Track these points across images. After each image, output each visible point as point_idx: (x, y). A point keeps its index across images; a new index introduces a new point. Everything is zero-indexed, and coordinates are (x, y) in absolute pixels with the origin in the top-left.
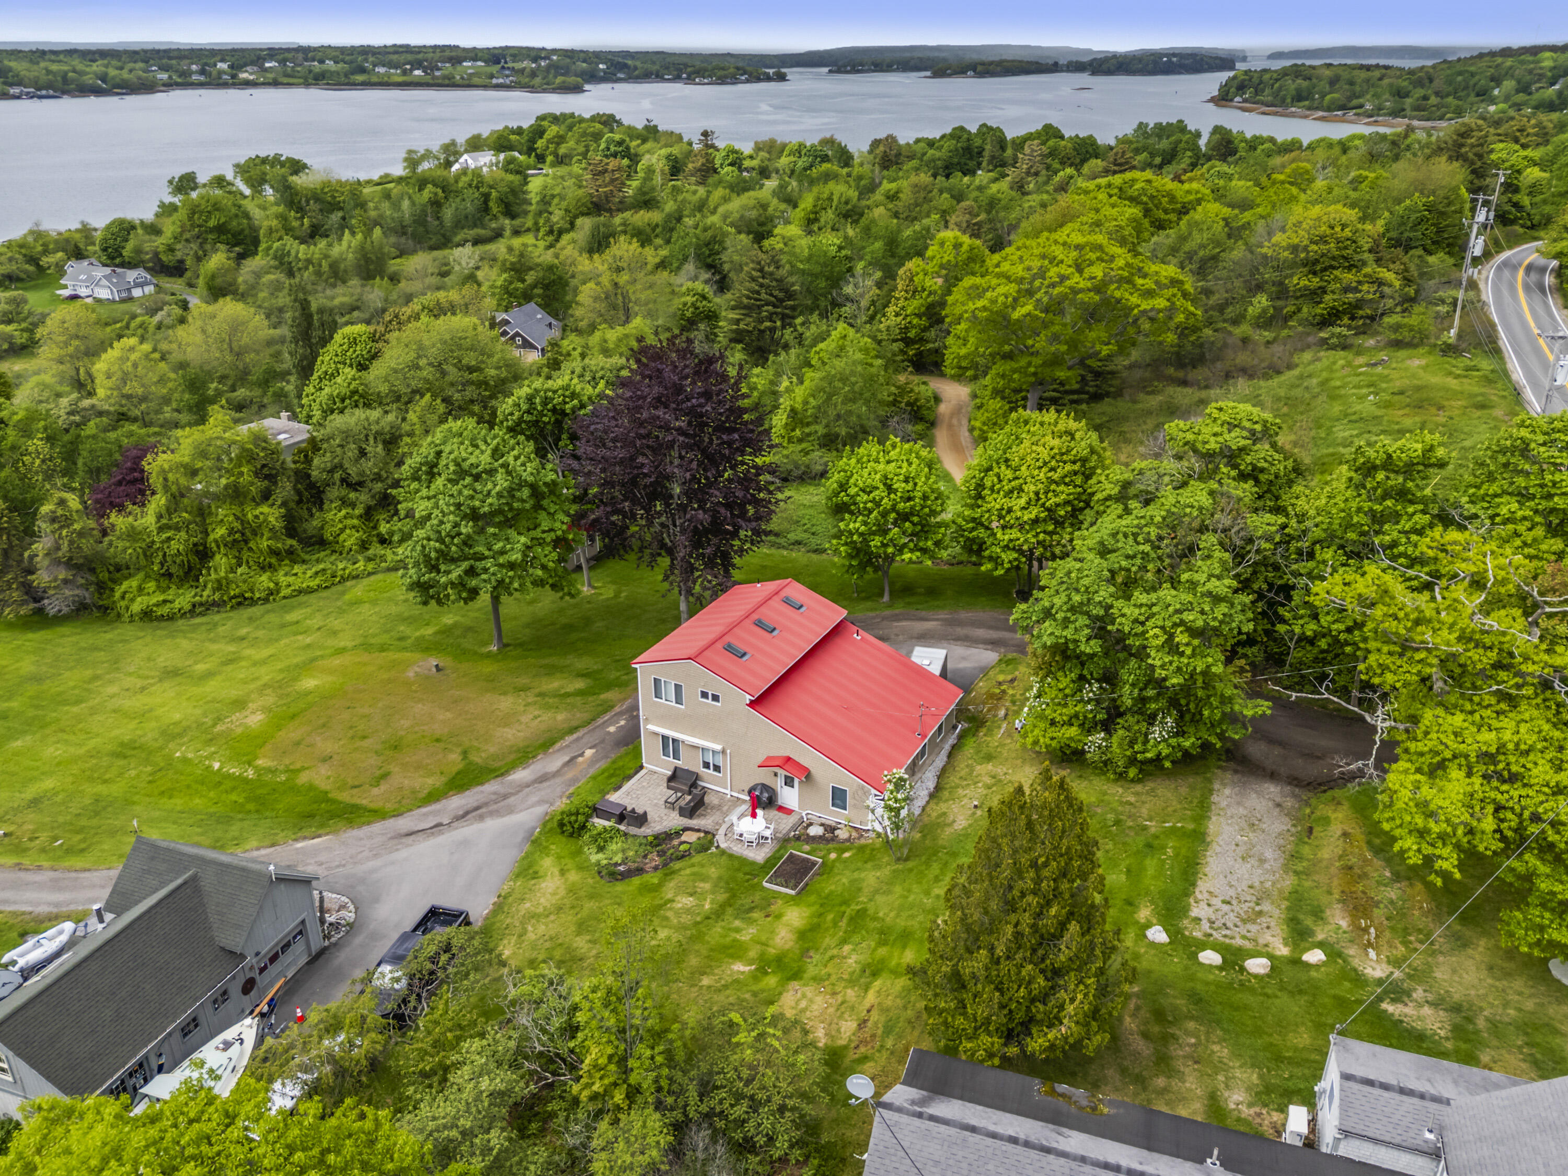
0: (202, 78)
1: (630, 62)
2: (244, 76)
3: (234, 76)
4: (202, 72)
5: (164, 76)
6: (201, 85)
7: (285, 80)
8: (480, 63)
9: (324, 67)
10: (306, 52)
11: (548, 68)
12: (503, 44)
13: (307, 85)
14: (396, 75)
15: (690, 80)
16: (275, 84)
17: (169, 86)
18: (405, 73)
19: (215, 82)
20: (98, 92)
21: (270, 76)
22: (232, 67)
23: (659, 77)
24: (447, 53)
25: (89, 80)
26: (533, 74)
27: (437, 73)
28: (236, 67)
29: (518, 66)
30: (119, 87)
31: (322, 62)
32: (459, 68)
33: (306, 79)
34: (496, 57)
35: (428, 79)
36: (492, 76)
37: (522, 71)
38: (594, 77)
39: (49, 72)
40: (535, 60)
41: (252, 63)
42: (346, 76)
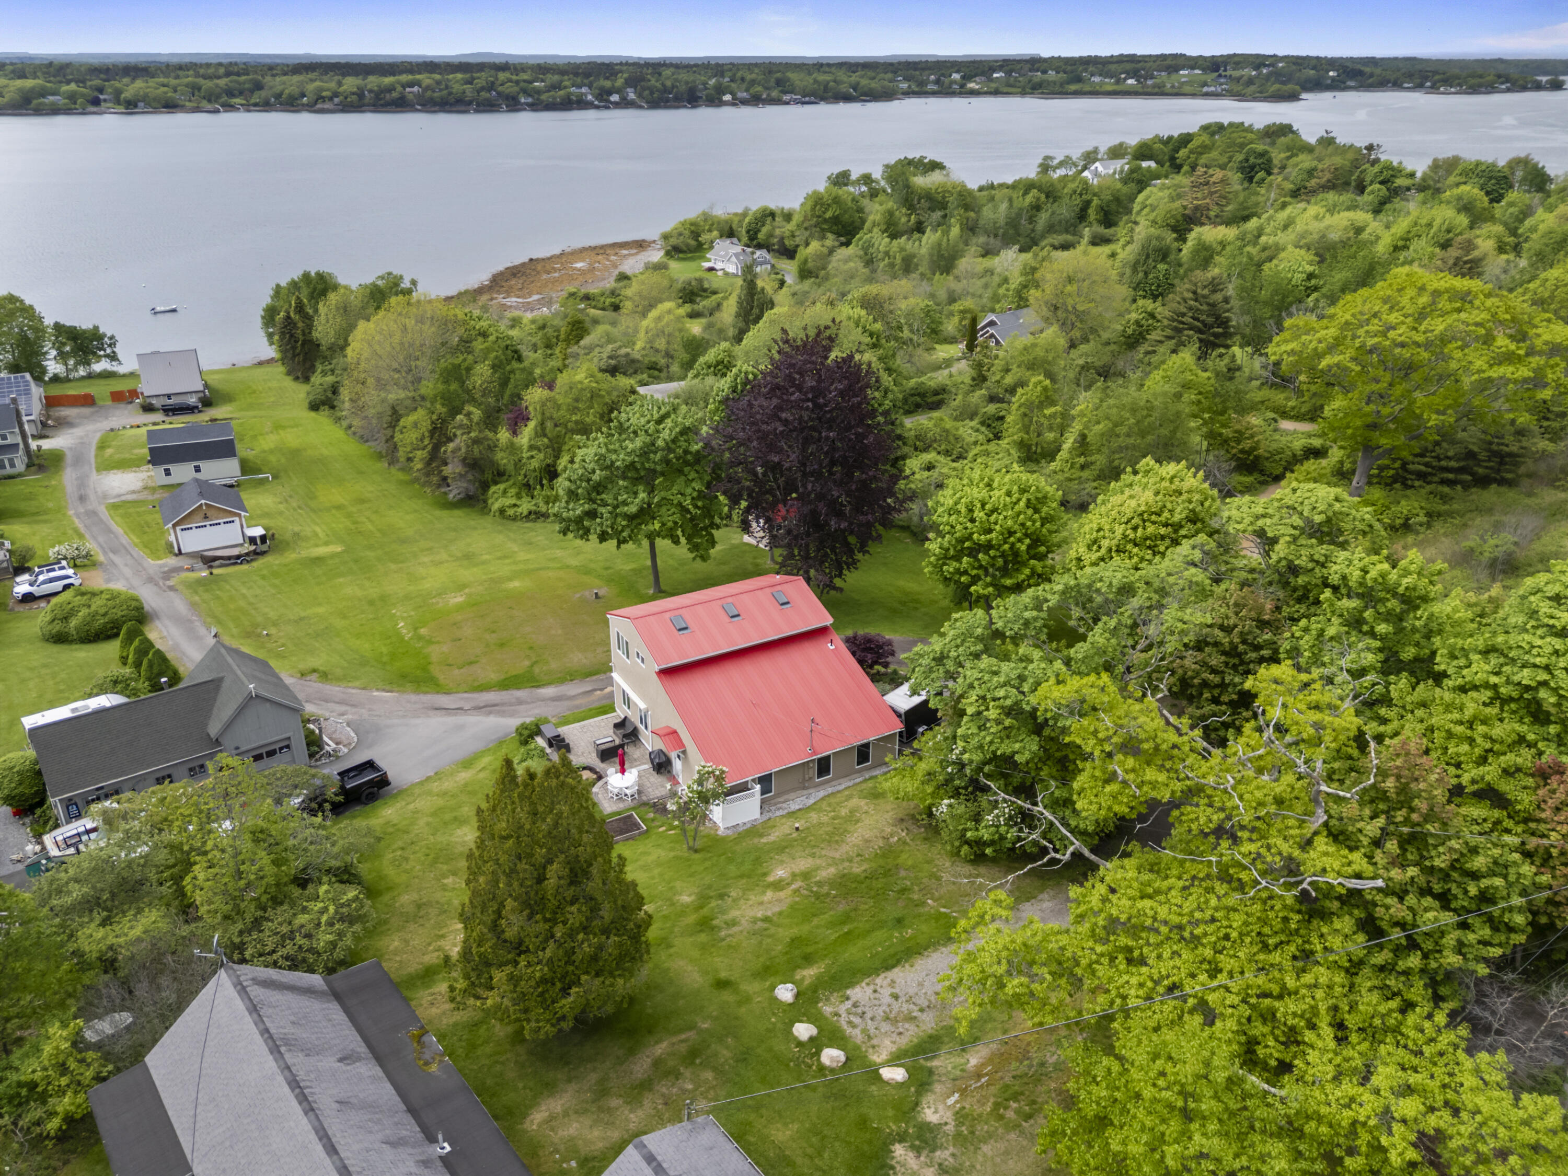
0: (935, 88)
1: (1367, 70)
2: (971, 85)
3: (962, 86)
4: (937, 82)
5: (904, 86)
6: (934, 94)
7: (1005, 90)
8: (1197, 72)
9: (1045, 77)
10: (1035, 63)
11: (1270, 74)
12: (1231, 52)
13: (1023, 93)
14: (1109, 84)
15: (1434, 89)
16: (996, 93)
17: (908, 93)
18: (1118, 82)
19: (946, 91)
20: (847, 98)
21: (993, 85)
22: (963, 78)
23: (1397, 85)
24: (1168, 62)
25: (844, 88)
26: (1250, 81)
27: (1150, 82)
28: (967, 78)
29: (1236, 74)
30: (865, 94)
31: (1044, 72)
32: (1174, 77)
33: (1024, 88)
34: (1215, 65)
35: (1139, 88)
36: (1205, 84)
37: (1238, 80)
38: (1318, 85)
39: (815, 81)
40: (1257, 67)
41: (983, 74)
42: (1062, 85)
